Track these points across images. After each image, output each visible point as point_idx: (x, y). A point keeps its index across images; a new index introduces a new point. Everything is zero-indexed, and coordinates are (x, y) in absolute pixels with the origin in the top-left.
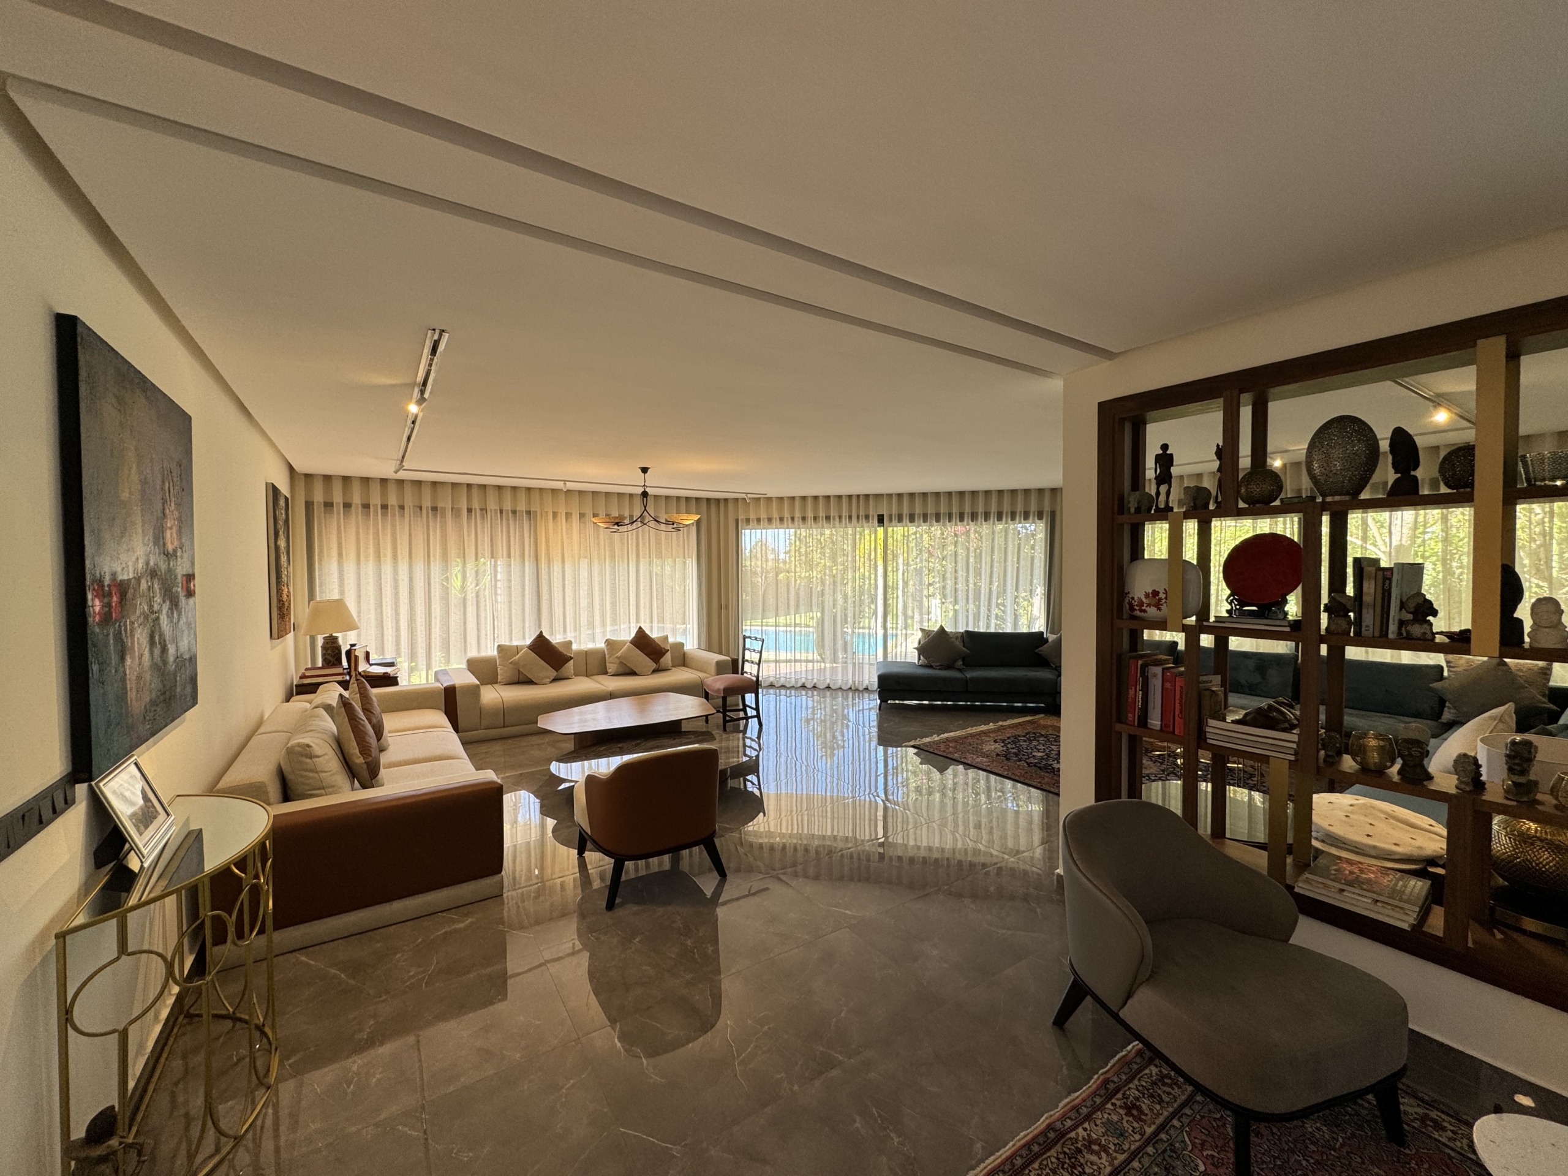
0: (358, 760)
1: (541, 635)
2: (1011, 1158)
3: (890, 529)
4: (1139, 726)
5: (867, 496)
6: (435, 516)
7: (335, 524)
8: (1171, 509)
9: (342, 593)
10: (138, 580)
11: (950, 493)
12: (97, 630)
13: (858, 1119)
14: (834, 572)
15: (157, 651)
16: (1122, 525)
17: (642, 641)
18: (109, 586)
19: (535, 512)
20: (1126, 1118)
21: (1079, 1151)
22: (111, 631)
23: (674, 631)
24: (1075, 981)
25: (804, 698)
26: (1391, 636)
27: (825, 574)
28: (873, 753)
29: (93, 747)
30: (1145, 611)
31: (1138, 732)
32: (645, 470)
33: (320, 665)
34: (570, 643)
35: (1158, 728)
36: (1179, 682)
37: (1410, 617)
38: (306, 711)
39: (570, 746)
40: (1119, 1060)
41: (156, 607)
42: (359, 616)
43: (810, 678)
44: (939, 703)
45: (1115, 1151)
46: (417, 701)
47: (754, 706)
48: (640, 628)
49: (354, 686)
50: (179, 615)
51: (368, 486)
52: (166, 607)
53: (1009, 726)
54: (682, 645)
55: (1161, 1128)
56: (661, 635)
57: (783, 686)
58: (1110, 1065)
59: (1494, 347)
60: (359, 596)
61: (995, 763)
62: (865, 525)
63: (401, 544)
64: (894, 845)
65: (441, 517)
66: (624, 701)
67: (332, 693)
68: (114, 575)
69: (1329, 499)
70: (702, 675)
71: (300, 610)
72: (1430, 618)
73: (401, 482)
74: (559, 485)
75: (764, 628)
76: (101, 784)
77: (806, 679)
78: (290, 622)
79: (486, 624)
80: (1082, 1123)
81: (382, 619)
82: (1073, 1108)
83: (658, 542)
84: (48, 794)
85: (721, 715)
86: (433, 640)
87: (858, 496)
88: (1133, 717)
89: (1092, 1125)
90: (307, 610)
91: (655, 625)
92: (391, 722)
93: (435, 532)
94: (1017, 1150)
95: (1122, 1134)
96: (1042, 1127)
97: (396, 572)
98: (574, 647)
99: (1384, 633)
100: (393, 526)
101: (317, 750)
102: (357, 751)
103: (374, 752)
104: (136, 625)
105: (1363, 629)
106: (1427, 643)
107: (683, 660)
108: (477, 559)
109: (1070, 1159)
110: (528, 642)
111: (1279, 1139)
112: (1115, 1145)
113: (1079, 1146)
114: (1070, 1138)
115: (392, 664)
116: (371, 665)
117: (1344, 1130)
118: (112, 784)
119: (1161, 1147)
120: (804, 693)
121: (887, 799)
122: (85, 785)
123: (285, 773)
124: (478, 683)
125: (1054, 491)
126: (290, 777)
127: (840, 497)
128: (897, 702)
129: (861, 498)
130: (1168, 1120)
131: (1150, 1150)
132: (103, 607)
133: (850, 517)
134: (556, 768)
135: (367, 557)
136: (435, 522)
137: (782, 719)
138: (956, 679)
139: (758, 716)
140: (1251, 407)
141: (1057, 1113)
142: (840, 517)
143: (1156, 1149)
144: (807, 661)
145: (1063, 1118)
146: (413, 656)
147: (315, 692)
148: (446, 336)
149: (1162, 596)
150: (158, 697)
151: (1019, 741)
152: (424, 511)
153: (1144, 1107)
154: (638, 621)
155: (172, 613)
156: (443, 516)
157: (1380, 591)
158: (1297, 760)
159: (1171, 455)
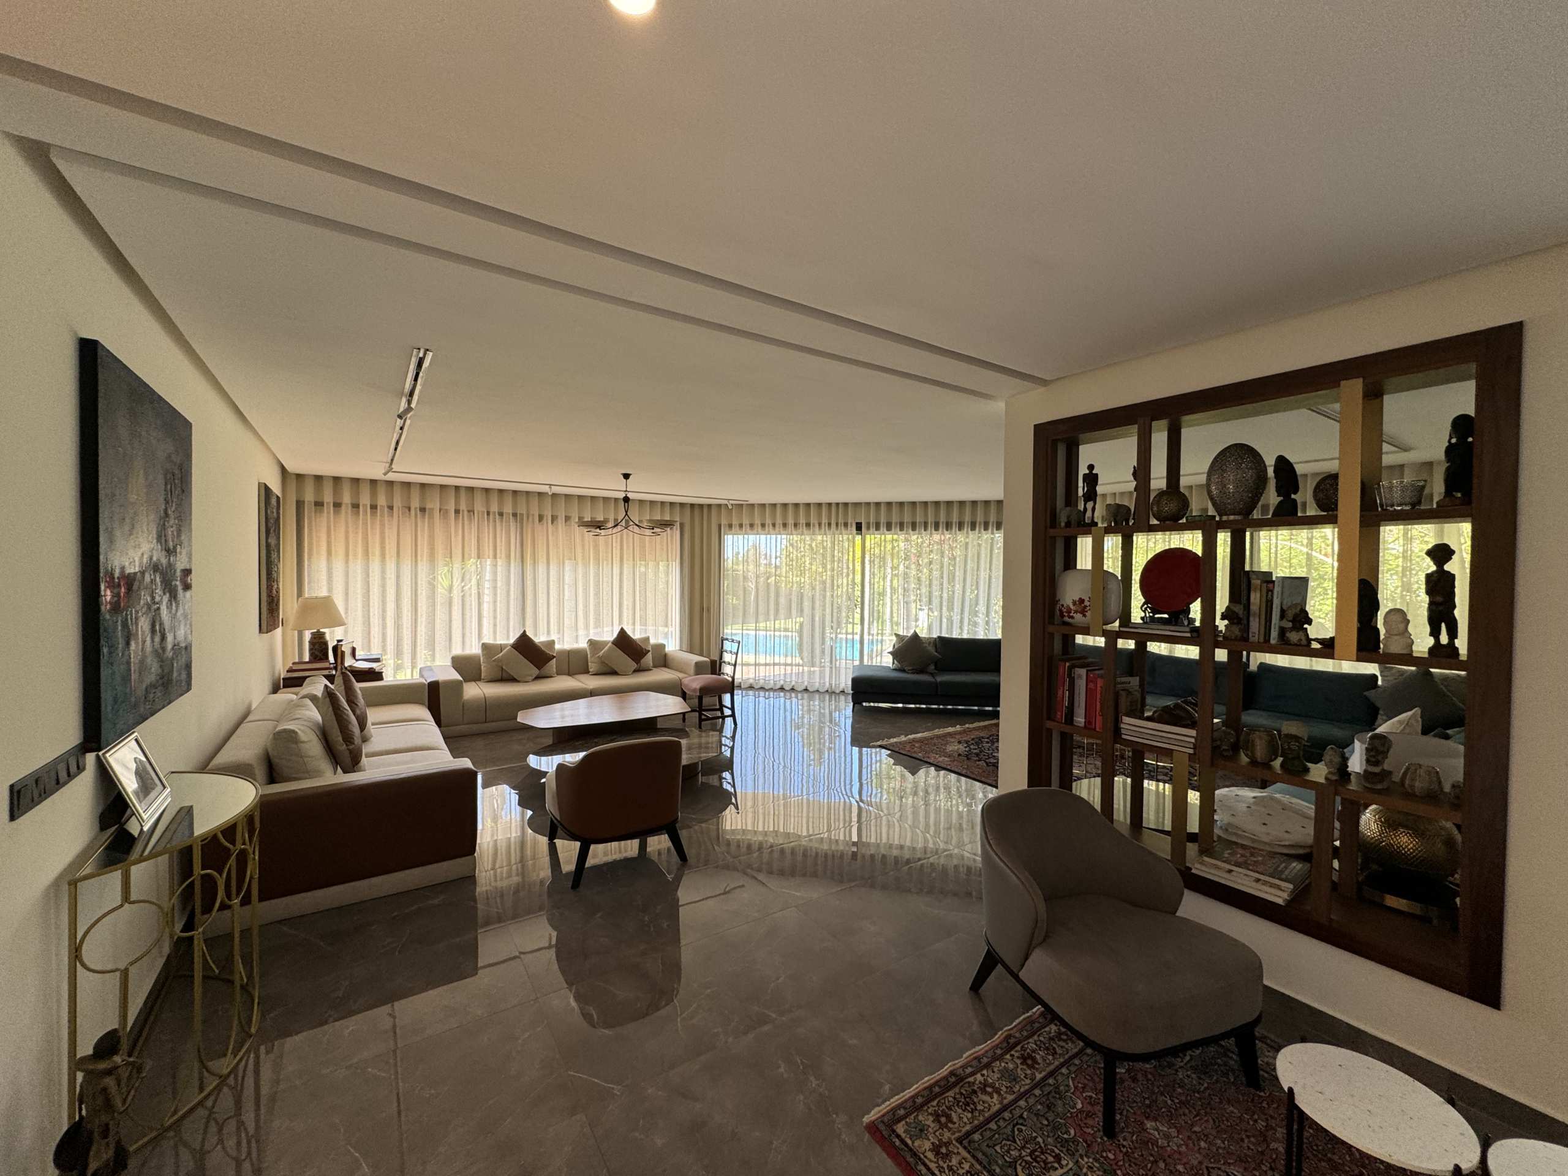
0: (341, 747)
1: (524, 635)
2: (913, 1098)
3: (868, 537)
4: (1065, 723)
5: (846, 504)
6: (423, 516)
7: (324, 523)
8: (1096, 524)
9: (330, 590)
10: (143, 573)
11: (926, 503)
12: (108, 617)
13: (783, 1066)
14: (824, 577)
15: (157, 639)
16: (1054, 538)
17: (623, 641)
18: (118, 578)
19: (522, 515)
20: (1020, 1066)
21: (975, 1092)
22: (120, 618)
23: (656, 632)
24: (988, 951)
25: (782, 699)
26: (1273, 642)
27: (815, 579)
28: (848, 753)
29: (103, 720)
30: (1072, 617)
31: (1067, 729)
32: (626, 476)
33: (307, 659)
34: (553, 642)
35: (1082, 725)
36: (1100, 683)
37: (1290, 625)
38: (292, 701)
39: (549, 741)
40: (1024, 1019)
41: (157, 599)
42: (346, 613)
43: (788, 680)
44: (913, 706)
45: (1006, 1092)
46: (402, 695)
47: (730, 706)
48: (622, 629)
49: (339, 680)
50: (177, 607)
51: (358, 486)
52: (166, 598)
53: (974, 729)
54: (663, 646)
55: (1051, 1074)
56: (643, 636)
57: (762, 688)
58: (1014, 1024)
59: (1354, 388)
60: (347, 594)
61: (955, 763)
62: (844, 532)
63: (390, 543)
64: (868, 844)
65: (429, 518)
66: (605, 699)
67: (317, 686)
68: (123, 568)
69: (1225, 518)
70: (681, 675)
71: (288, 606)
72: (1306, 626)
73: (391, 483)
74: (545, 489)
75: (745, 632)
76: (107, 755)
77: (785, 681)
78: (278, 617)
79: (471, 622)
80: (982, 1070)
81: (369, 616)
82: (975, 1058)
83: (643, 547)
84: (63, 759)
85: (697, 714)
86: (419, 637)
87: (837, 504)
88: (1060, 715)
89: (990, 1071)
90: (296, 606)
91: (638, 627)
92: (373, 715)
93: (423, 531)
94: (920, 1092)
95: (1015, 1079)
96: (945, 1073)
97: (383, 572)
98: (557, 647)
99: (1267, 639)
100: (382, 525)
101: (303, 736)
102: (340, 739)
103: (357, 740)
104: (140, 614)
105: (1250, 635)
106: (1303, 648)
107: (664, 661)
108: (463, 560)
109: (965, 1098)
110: (512, 641)
111: (1152, 1084)
112: (1007, 1087)
113: (975, 1088)
114: (969, 1082)
115: (377, 660)
116: (357, 660)
117: (1211, 1077)
118: (115, 756)
119: (1047, 1089)
120: (782, 694)
121: (862, 801)
122: (94, 754)
123: (271, 758)
124: (461, 678)
125: (999, 503)
126: (275, 761)
127: (820, 505)
128: (872, 704)
129: (840, 506)
130: (1058, 1068)
131: (1037, 1092)
132: (113, 597)
133: (830, 524)
134: (533, 761)
135: (355, 555)
136: (424, 522)
137: (761, 720)
138: (930, 683)
139: (733, 715)
140: (1166, 433)
141: (959, 1062)
142: (820, 524)
143: (1042, 1091)
144: (786, 665)
145: (964, 1067)
146: (399, 654)
147: (301, 686)
148: (430, 355)
149: (1087, 603)
150: (157, 681)
151: (982, 742)
152: (413, 511)
153: (1038, 1057)
154: (620, 622)
155: (171, 605)
156: (431, 517)
157: (1264, 600)
158: (1195, 754)
159: (1097, 475)
